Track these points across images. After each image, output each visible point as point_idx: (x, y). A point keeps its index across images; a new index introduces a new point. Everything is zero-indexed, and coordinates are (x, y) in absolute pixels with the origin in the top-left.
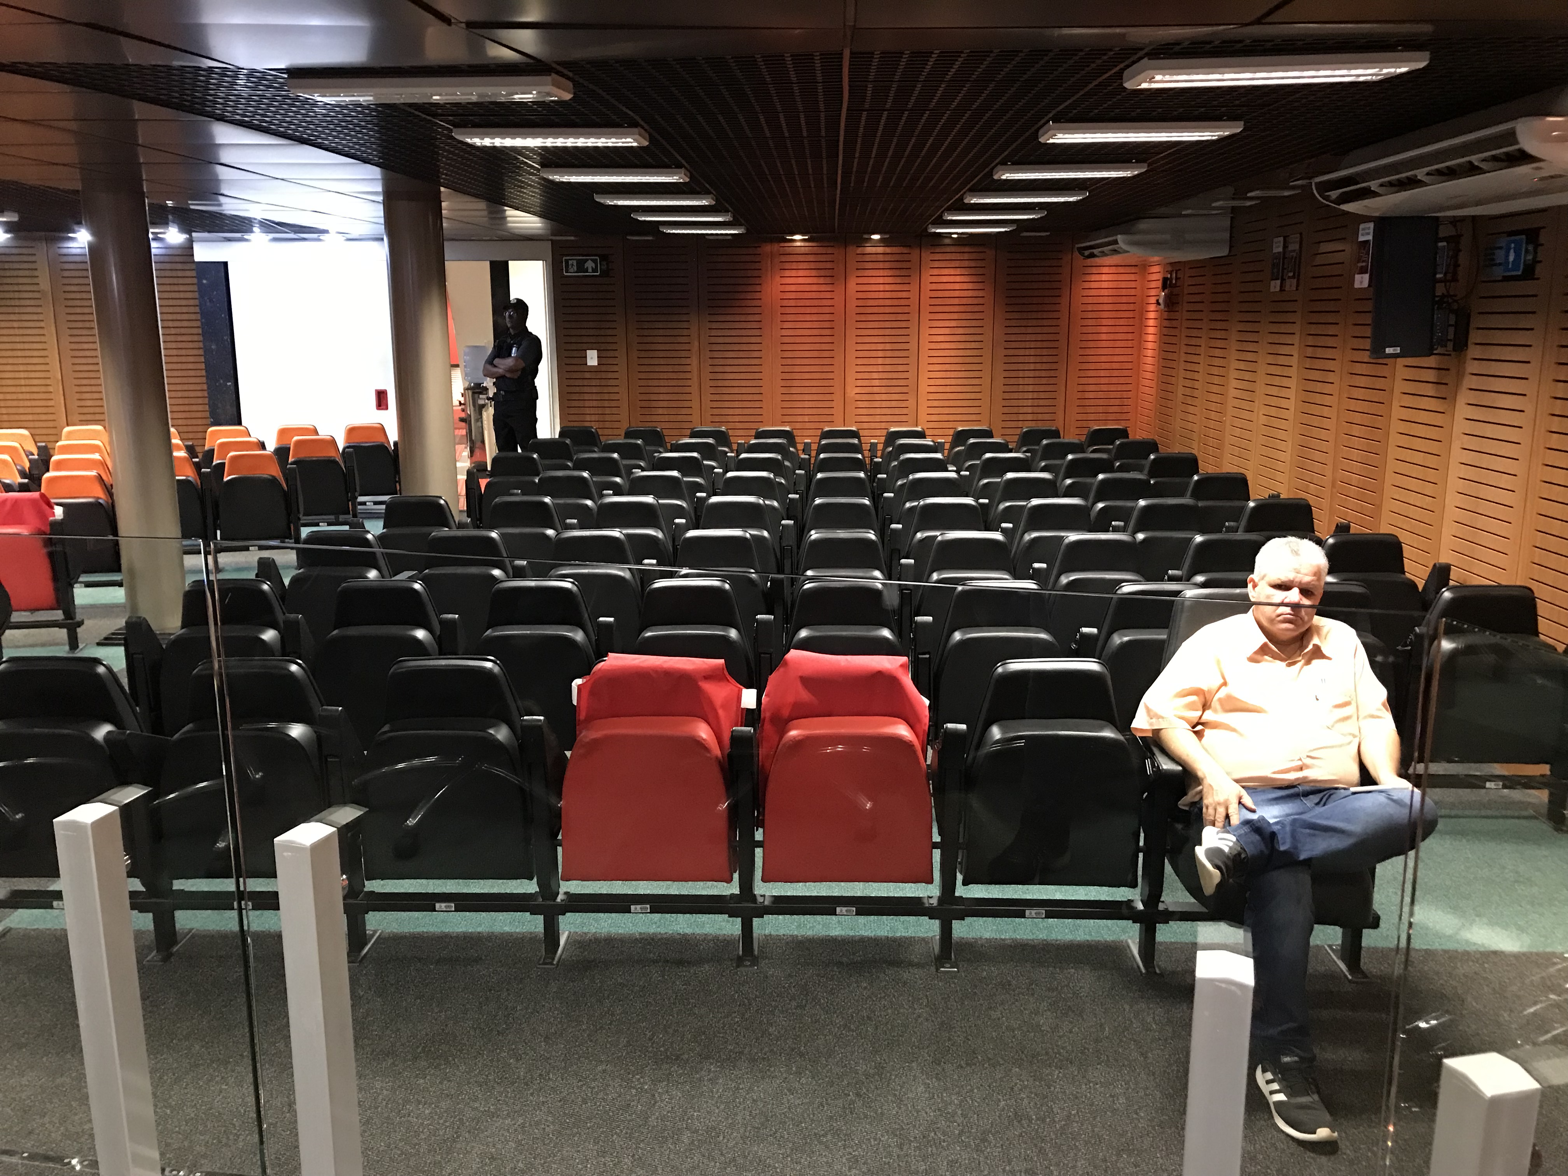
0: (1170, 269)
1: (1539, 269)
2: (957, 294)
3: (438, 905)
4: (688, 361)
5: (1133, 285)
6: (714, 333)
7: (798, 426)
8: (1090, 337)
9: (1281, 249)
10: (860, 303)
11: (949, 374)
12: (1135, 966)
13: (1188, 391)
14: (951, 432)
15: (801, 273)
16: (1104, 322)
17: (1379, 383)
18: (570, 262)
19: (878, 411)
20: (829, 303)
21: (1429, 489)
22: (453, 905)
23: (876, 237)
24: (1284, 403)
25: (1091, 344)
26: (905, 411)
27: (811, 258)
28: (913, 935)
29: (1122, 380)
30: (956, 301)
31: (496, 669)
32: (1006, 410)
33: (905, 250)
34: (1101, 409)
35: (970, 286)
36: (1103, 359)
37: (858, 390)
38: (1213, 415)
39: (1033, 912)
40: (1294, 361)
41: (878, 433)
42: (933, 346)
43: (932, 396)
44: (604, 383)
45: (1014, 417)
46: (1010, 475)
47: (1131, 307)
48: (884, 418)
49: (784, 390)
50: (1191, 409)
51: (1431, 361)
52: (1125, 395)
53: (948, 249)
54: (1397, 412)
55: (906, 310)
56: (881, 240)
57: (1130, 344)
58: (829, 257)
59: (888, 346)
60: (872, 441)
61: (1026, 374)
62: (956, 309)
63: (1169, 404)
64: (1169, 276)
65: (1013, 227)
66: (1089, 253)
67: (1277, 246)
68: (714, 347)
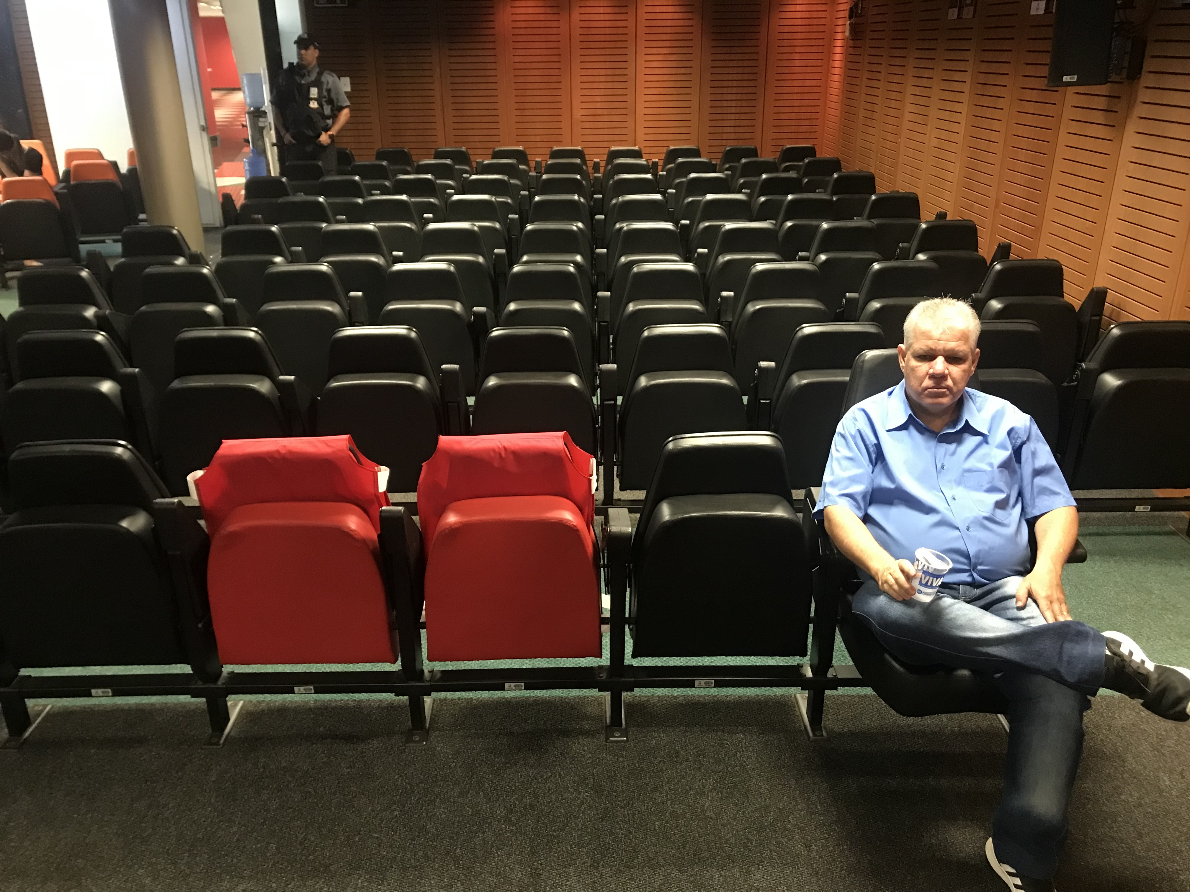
2: (669, 23)
3: (93, 692)
4: (432, 86)
5: (822, 15)
6: (453, 60)
7: (531, 145)
8: (785, 63)
10: (584, 31)
11: (663, 98)
13: (868, 114)
14: (665, 150)
15: (530, 4)
16: (798, 50)
17: (1049, 110)
19: (601, 132)
20: (554, 31)
22: (110, 689)
24: (954, 127)
25: (785, 70)
26: (624, 131)
29: (811, 103)
30: (668, 30)
32: (712, 130)
34: (792, 129)
35: (680, 16)
36: (796, 83)
38: (889, 137)
39: (703, 682)
40: (966, 87)
41: (602, 151)
42: (648, 71)
45: (718, 137)
46: (709, 197)
47: (820, 36)
48: (606, 138)
49: (518, 113)
50: (871, 130)
51: (1103, 89)
52: (814, 116)
55: (624, 38)
57: (819, 69)
59: (609, 72)
60: (595, 160)
61: (730, 97)
62: (668, 37)
63: (851, 125)
64: (855, 6)
68: (455, 73)
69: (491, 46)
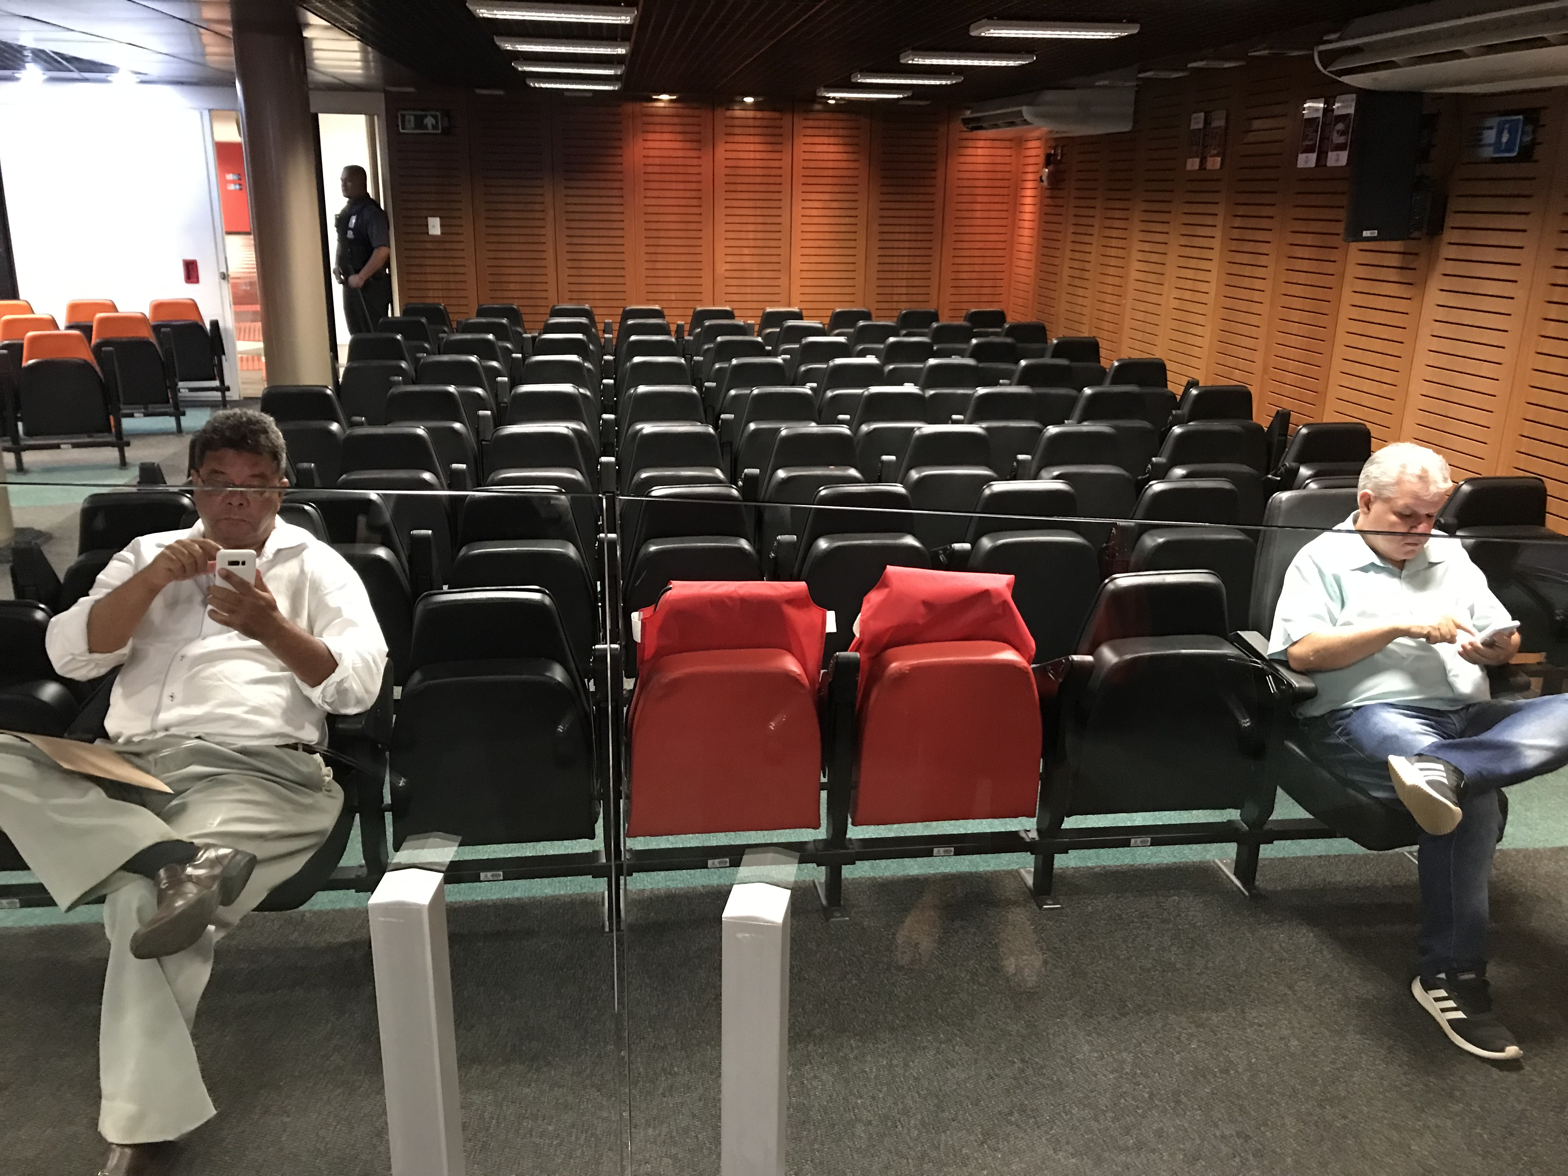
0: (1053, 144)
1: (1539, 153)
2: (829, 165)
3: (483, 875)
4: (542, 231)
5: (1008, 160)
6: (570, 200)
7: (667, 304)
8: (966, 214)
9: (1201, 126)
10: (731, 171)
11: (822, 251)
12: (1235, 889)
13: (1077, 273)
14: (829, 313)
15: (666, 136)
16: (979, 199)
17: (1326, 267)
18: (407, 117)
19: (749, 290)
20: (695, 170)
21: (1387, 376)
22: (501, 873)
23: (749, 100)
24: (1203, 287)
25: (966, 222)
26: (776, 290)
27: (676, 120)
28: (997, 869)
29: (996, 261)
30: (829, 173)
31: (547, 600)
32: (881, 290)
33: (776, 115)
34: (974, 291)
35: (843, 157)
36: (978, 237)
37: (728, 266)
38: (1109, 299)
39: (1139, 840)
40: (1216, 243)
41: (750, 313)
42: (805, 220)
43: (804, 275)
44: (448, 254)
45: (888, 298)
46: (932, 361)
47: (1006, 183)
48: (755, 298)
49: (650, 265)
50: (1081, 292)
51: (1396, 246)
52: (998, 276)
53: (823, 115)
54: (1348, 297)
55: (778, 180)
56: (755, 103)
57: (1004, 222)
58: (695, 120)
59: (760, 220)
60: (749, 321)
61: (901, 252)
62: (830, 180)
63: (1051, 285)
64: (1053, 152)
65: (909, 94)
66: (975, 125)
67: (1197, 122)
68: (572, 216)
69: (617, 184)
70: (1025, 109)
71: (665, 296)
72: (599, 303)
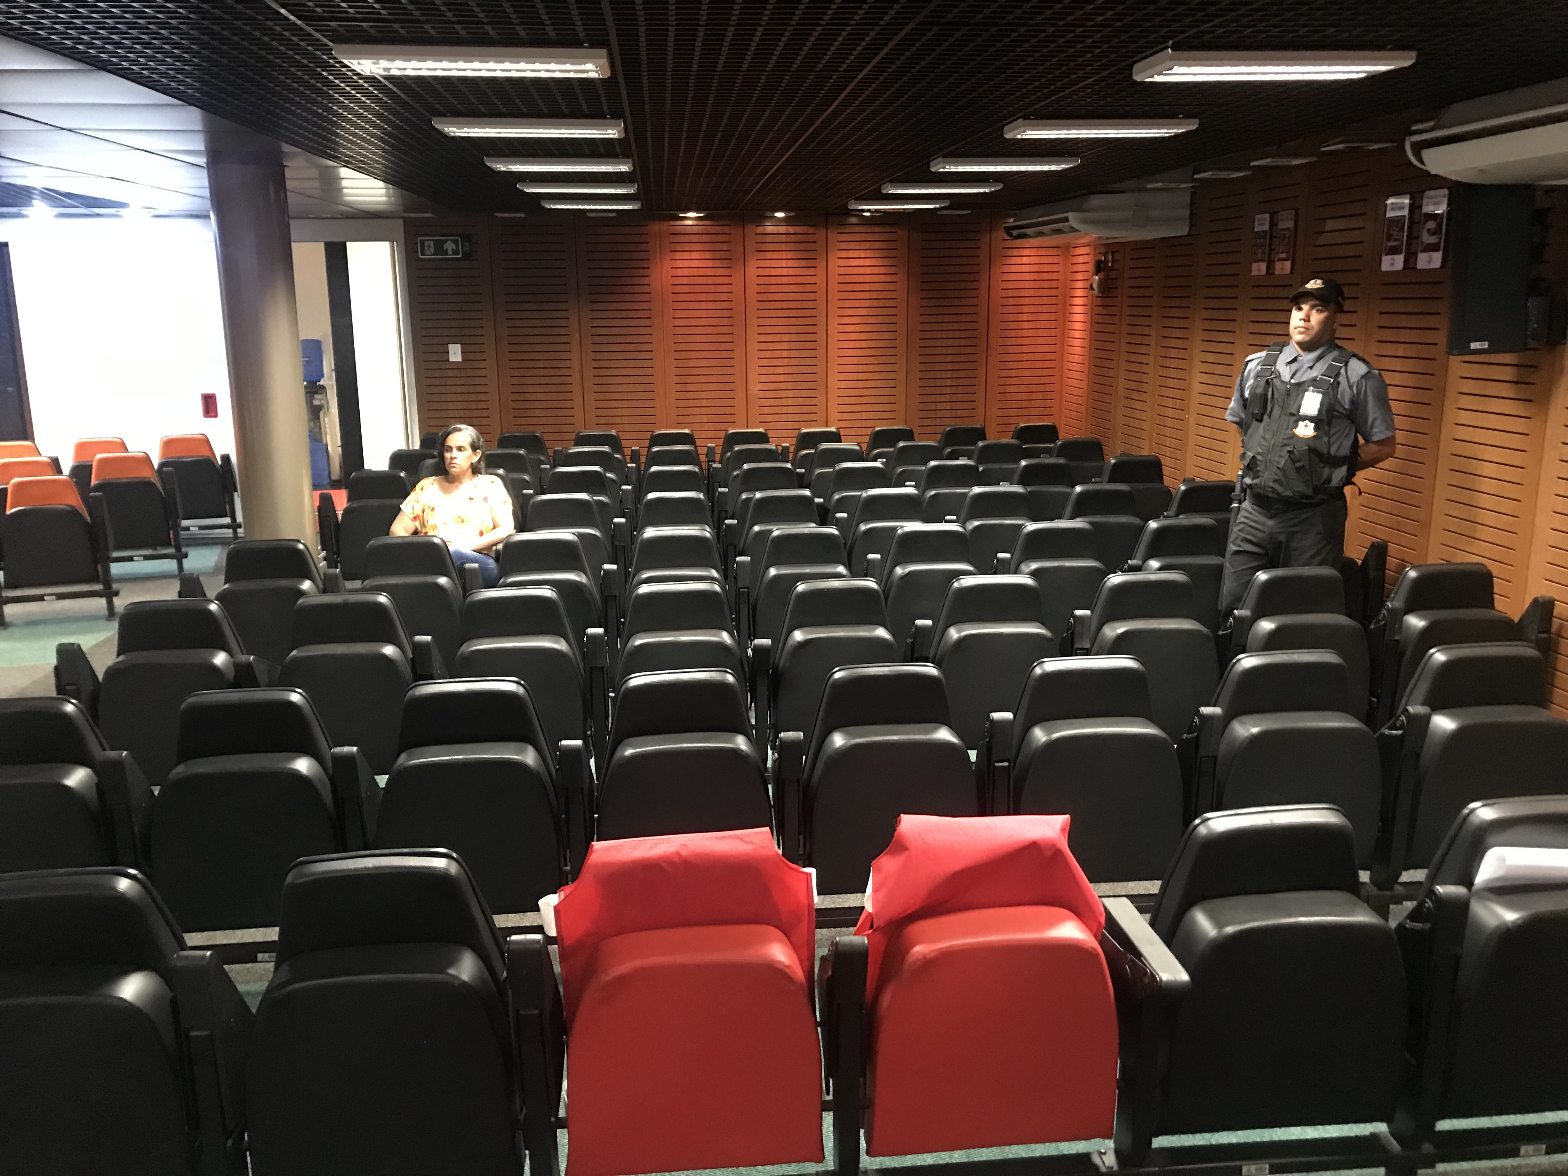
0: (1103, 250)
2: (867, 279)
4: (568, 356)
5: (1055, 268)
6: (596, 323)
7: (698, 427)
8: (1012, 325)
9: (1266, 227)
10: (762, 289)
11: (860, 368)
13: (1133, 385)
14: (867, 433)
15: (695, 255)
16: (1026, 309)
18: (426, 243)
19: (787, 410)
20: (725, 288)
21: (1507, 506)
23: (780, 215)
25: (1012, 333)
26: (813, 409)
27: (705, 238)
29: (1045, 372)
30: (867, 287)
31: (455, 868)
32: (922, 407)
33: (810, 230)
34: (1023, 404)
35: (882, 270)
36: (1025, 349)
37: (761, 386)
38: (1169, 412)
39: (1252, 1166)
41: (785, 433)
42: (843, 336)
43: (843, 392)
44: (469, 381)
45: (931, 414)
46: (976, 489)
47: (1053, 292)
48: (794, 417)
49: (680, 387)
50: (1139, 405)
52: (1049, 388)
53: (858, 229)
54: (1451, 415)
55: (811, 296)
56: (785, 219)
57: (1053, 332)
58: (726, 238)
59: (794, 337)
60: (783, 445)
61: (944, 367)
62: (867, 295)
63: (1107, 398)
64: (1103, 258)
65: (946, 204)
66: (1018, 234)
67: (1262, 224)
68: (597, 339)
69: (645, 306)
70: (1070, 215)
71: (698, 419)
72: (628, 428)
